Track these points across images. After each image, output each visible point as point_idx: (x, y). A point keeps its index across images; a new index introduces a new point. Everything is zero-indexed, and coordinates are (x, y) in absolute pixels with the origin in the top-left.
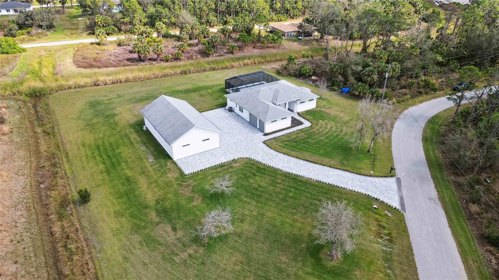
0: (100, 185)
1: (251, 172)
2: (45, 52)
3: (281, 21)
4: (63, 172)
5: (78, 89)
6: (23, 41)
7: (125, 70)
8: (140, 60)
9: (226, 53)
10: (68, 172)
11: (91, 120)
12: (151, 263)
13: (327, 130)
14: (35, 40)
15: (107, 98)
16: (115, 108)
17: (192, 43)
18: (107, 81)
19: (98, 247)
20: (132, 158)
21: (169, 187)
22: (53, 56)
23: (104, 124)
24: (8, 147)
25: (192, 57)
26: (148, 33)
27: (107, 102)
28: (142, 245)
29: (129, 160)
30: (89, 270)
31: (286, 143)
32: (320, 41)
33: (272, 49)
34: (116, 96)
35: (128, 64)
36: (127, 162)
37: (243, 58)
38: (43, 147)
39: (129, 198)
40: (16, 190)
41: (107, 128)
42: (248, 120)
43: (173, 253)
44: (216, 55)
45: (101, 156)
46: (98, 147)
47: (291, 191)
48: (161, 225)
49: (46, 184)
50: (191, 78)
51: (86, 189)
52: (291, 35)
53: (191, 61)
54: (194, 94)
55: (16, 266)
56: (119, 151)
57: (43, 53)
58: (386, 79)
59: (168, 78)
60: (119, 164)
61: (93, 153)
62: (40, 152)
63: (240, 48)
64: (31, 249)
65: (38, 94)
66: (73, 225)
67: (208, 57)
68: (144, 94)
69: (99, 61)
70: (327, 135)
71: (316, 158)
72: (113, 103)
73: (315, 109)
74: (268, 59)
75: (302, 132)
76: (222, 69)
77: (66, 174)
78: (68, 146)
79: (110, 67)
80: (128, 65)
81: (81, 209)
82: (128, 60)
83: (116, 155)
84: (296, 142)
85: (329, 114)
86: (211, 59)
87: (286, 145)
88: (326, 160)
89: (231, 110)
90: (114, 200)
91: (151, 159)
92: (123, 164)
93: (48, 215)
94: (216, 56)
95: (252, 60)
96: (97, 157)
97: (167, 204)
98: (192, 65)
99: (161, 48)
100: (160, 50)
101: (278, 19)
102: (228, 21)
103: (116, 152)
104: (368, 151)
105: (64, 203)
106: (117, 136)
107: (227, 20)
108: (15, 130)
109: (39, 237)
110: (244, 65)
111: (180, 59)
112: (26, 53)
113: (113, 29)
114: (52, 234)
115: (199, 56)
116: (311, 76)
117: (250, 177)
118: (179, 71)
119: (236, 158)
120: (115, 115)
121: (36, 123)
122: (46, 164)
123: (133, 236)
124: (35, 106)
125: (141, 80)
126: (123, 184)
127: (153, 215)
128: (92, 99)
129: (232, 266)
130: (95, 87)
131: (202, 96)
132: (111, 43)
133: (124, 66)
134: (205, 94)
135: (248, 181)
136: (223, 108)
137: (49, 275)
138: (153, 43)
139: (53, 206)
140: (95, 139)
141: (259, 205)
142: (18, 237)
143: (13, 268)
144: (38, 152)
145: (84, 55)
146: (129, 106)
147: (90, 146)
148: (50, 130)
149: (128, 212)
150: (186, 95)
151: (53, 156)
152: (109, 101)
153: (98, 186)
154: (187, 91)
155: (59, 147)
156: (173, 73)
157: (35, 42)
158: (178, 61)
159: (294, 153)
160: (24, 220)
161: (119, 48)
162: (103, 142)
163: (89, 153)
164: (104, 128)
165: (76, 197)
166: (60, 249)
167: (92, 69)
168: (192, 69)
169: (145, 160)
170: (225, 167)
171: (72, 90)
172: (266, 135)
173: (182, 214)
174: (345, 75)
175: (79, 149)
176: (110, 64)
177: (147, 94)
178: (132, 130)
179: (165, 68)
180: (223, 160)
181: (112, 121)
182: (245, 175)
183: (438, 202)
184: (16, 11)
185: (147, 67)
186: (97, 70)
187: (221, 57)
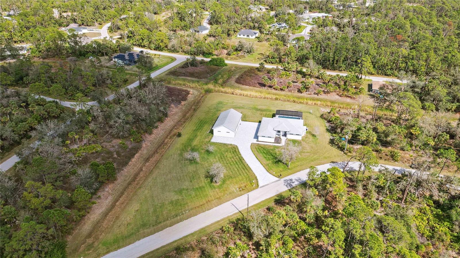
1: (231, 151)
5: (223, 94)
7: (252, 89)
9: (315, 93)
10: (185, 126)
11: (211, 109)
14: (238, 59)
15: (228, 102)
18: (238, 93)
19: (170, 149)
21: (202, 143)
22: (235, 71)
24: (178, 110)
27: (225, 104)
28: (178, 154)
30: (162, 153)
31: (260, 148)
34: (231, 102)
36: (202, 130)
38: (188, 114)
39: (190, 141)
40: (167, 125)
41: (212, 115)
47: (233, 163)
49: (177, 127)
50: (274, 103)
51: (182, 133)
52: (377, 92)
57: (233, 68)
60: (200, 130)
61: (198, 122)
64: (156, 142)
65: (209, 91)
66: (171, 141)
67: (302, 93)
69: (245, 81)
70: (282, 153)
72: (227, 105)
76: (299, 103)
78: (194, 117)
79: (247, 85)
80: (256, 87)
81: (176, 138)
82: (259, 83)
83: (202, 126)
84: (264, 149)
90: (186, 140)
91: (208, 132)
93: (168, 136)
96: (197, 124)
97: (196, 147)
98: (286, 96)
104: (288, 166)
105: (174, 134)
108: (186, 104)
109: (160, 140)
112: (227, 67)
114: (164, 141)
117: (228, 152)
119: (233, 144)
121: (195, 104)
122: (183, 121)
123: (179, 151)
124: (202, 96)
125: (252, 97)
126: (193, 136)
127: (189, 148)
128: (222, 100)
130: (230, 95)
132: (266, 70)
135: (225, 153)
136: (259, 123)
137: (154, 150)
139: (172, 134)
140: (204, 117)
142: (156, 138)
143: (149, 144)
144: (185, 116)
145: (244, 76)
147: (200, 120)
148: (196, 109)
149: (185, 145)
151: (187, 119)
153: (187, 134)
155: (192, 116)
156: (271, 97)
159: (256, 152)
160: (162, 134)
162: (204, 120)
166: (162, 146)
167: (239, 84)
170: (225, 145)
171: (221, 93)
172: (257, 141)
175: (196, 119)
180: (227, 142)
182: (227, 150)
183: (278, 193)
184: (248, 36)
185: (264, 90)
186: (241, 86)
187: (309, 95)
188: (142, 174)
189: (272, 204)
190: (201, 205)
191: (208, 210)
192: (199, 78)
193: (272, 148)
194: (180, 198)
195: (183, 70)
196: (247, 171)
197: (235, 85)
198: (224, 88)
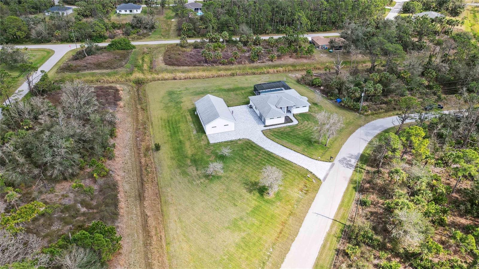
0: (166, 143)
1: (246, 147)
4: (149, 133)
5: (163, 81)
6: (134, 39)
7: (194, 69)
8: (206, 62)
9: (267, 60)
10: (151, 133)
11: (168, 104)
12: (182, 183)
13: (307, 128)
14: (141, 39)
15: (180, 90)
16: (182, 98)
17: (246, 50)
18: (182, 77)
19: (160, 172)
20: (185, 130)
21: (200, 149)
22: (151, 53)
23: (174, 107)
24: (123, 115)
25: (242, 62)
26: (217, 39)
27: (178, 93)
28: (180, 174)
29: (183, 131)
30: (155, 181)
31: (276, 133)
33: (304, 59)
34: (185, 89)
35: (197, 64)
36: (182, 132)
37: (279, 66)
38: (140, 118)
39: (179, 151)
40: (126, 139)
41: (176, 110)
42: (259, 116)
43: (193, 180)
44: (260, 61)
45: (169, 127)
46: (168, 122)
47: (264, 161)
48: (191, 167)
49: (140, 138)
50: (235, 79)
51: (159, 143)
52: (324, 48)
53: (240, 66)
54: (232, 93)
55: (124, 173)
56: (179, 125)
57: (146, 50)
58: (363, 97)
59: (221, 78)
60: (178, 133)
61: (166, 125)
62: (138, 120)
63: (279, 57)
64: (131, 167)
65: (140, 82)
66: (150, 160)
67: (253, 63)
68: (202, 89)
69: (179, 61)
70: (304, 132)
71: (289, 144)
72: (182, 93)
73: (307, 113)
74: (297, 68)
75: (289, 128)
76: (260, 74)
77: (150, 135)
78: (153, 119)
79: (185, 66)
80: (197, 66)
81: (155, 154)
82: (198, 61)
83: (177, 127)
84: (282, 133)
85: (314, 117)
86: (255, 64)
87: (275, 134)
88: (295, 147)
89: (251, 107)
90: (171, 151)
91: (195, 132)
92: (180, 133)
93: (140, 154)
94: (259, 63)
95: (284, 68)
96: (167, 127)
97: (197, 157)
98: (240, 69)
100: (219, 56)
102: (280, 29)
103: (178, 125)
104: (326, 145)
105: (147, 149)
106: (180, 116)
107: (279, 29)
108: (126, 105)
109: (134, 163)
110: (277, 72)
112: (136, 49)
113: (193, 33)
114: (140, 163)
115: (247, 62)
116: (320, 86)
117: (245, 150)
118: (229, 73)
119: (241, 138)
120: (182, 102)
121: (137, 102)
122: (141, 127)
123: (177, 170)
124: (138, 90)
125: (204, 78)
126: (178, 144)
127: (189, 162)
128: (170, 90)
129: (219, 190)
130: (174, 81)
131: (237, 95)
132: (190, 45)
133: (195, 65)
134: (239, 94)
135: (243, 152)
136: (246, 105)
137: (138, 179)
139: (143, 150)
140: (168, 116)
141: (243, 165)
142: (126, 162)
143: (123, 174)
144: (137, 120)
145: (171, 55)
146: (190, 97)
147: (164, 120)
148: (144, 108)
149: (177, 158)
150: (227, 93)
151: (144, 123)
152: (180, 92)
153: (165, 143)
154: (229, 90)
155: (148, 118)
156: (225, 74)
157: (141, 40)
158: (231, 65)
159: (277, 140)
160: (129, 154)
161: (195, 50)
162: (172, 119)
163: (163, 124)
164: (174, 110)
165: (154, 147)
166: (143, 170)
167: (174, 66)
168: (239, 72)
169: (191, 132)
170: (234, 143)
171: (160, 82)
172: (265, 126)
173: (203, 163)
174: (340, 90)
175: (159, 121)
176: (186, 63)
177: (204, 90)
178: (189, 114)
179: (220, 70)
180: (234, 138)
181: (179, 106)
182: (242, 148)
183: (348, 179)
184: (131, 11)
185: (209, 68)
186: (177, 68)
187: (263, 64)
188: (152, 222)
189: (357, 196)
190: (280, 233)
191: (296, 235)
192: (111, 69)
193: (289, 129)
194: (243, 234)
195: (79, 63)
196: (289, 166)
197: (168, 68)
198: (158, 74)
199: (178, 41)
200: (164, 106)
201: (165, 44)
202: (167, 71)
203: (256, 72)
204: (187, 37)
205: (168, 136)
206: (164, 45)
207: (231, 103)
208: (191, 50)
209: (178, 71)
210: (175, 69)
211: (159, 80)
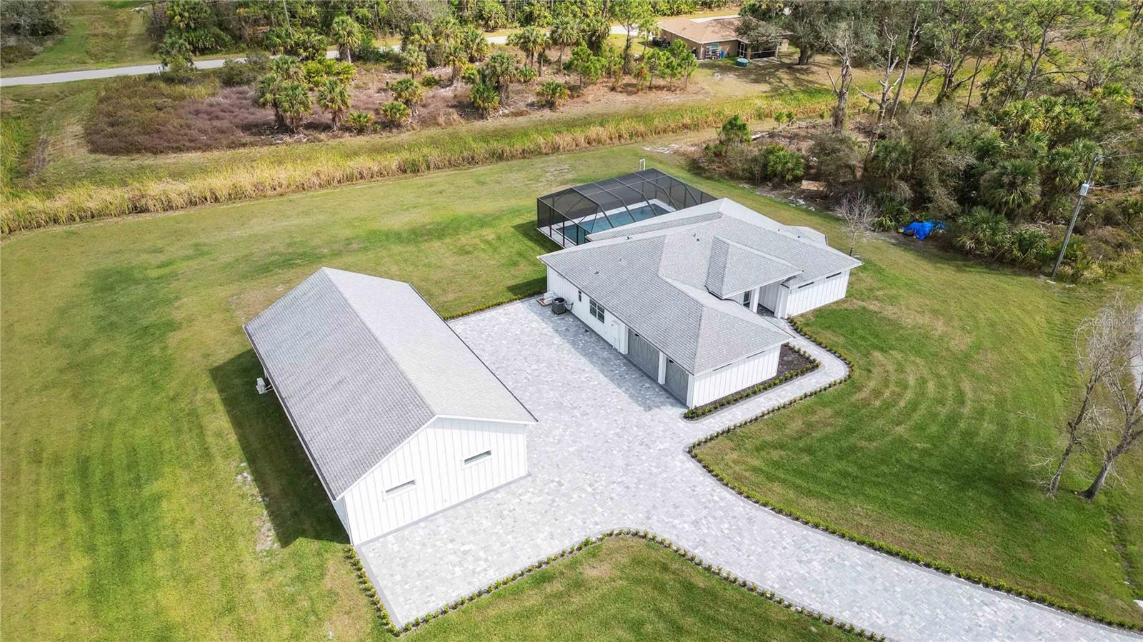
2: (17, 104)
3: (678, 13)
7: (233, 160)
8: (283, 127)
9: (532, 105)
11: (87, 344)
15: (162, 258)
16: (177, 298)
17: (437, 78)
18: (173, 196)
20: (199, 524)
22: (33, 114)
23: (127, 361)
25: (435, 118)
26: (313, 47)
27: (154, 273)
29: (186, 536)
31: (775, 455)
32: (798, 70)
33: (664, 92)
34: (191, 252)
35: (243, 141)
36: (174, 546)
37: (586, 122)
41: (137, 377)
42: (624, 353)
44: (506, 111)
45: (85, 513)
46: (83, 469)
52: (714, 52)
53: (432, 131)
54: (436, 244)
56: (157, 486)
59: (362, 185)
63: (575, 92)
67: (482, 117)
68: (279, 246)
69: (158, 131)
71: (903, 530)
72: (174, 275)
73: (845, 306)
74: (658, 122)
75: (824, 405)
76: (525, 154)
79: (189, 149)
80: (244, 145)
82: (248, 128)
84: (809, 450)
85: (895, 325)
86: (490, 123)
87: (776, 464)
89: (561, 308)
91: (267, 537)
92: (158, 556)
94: (505, 115)
95: (611, 127)
98: (434, 143)
99: (341, 93)
100: (338, 99)
101: (671, 9)
102: (536, 13)
104: (1091, 494)
107: (531, 13)
110: (590, 142)
111: (399, 126)
113: (217, 37)
115: (455, 116)
116: (798, 179)
118: (393, 161)
119: (594, 533)
120: (171, 326)
125: (280, 191)
128: (109, 263)
131: (463, 251)
132: (206, 75)
133: (233, 145)
134: (475, 247)
136: (533, 301)
138: (325, 76)
140: (82, 429)
146: (222, 292)
147: (57, 460)
150: (411, 248)
152: (166, 270)
154: (418, 235)
156: (376, 169)
158: (395, 130)
161: (228, 91)
162: (108, 446)
163: (46, 494)
164: (123, 380)
167: (135, 156)
168: (434, 154)
169: (241, 544)
171: (57, 229)
172: (693, 415)
174: (918, 184)
176: (191, 141)
177: (289, 245)
178: (215, 396)
179: (355, 153)
181: (156, 351)
182: (638, 628)
185: (302, 148)
186: (148, 160)
187: (520, 119)
197: (102, 164)
198: (50, 196)
199: (154, 68)
200: (63, 363)
201: (100, 80)
202: (98, 177)
203: (507, 148)
204: (194, 52)
205: (69, 593)
206: (95, 82)
207: (451, 297)
208: (210, 91)
209: (155, 173)
210: (141, 168)
211: (56, 221)
